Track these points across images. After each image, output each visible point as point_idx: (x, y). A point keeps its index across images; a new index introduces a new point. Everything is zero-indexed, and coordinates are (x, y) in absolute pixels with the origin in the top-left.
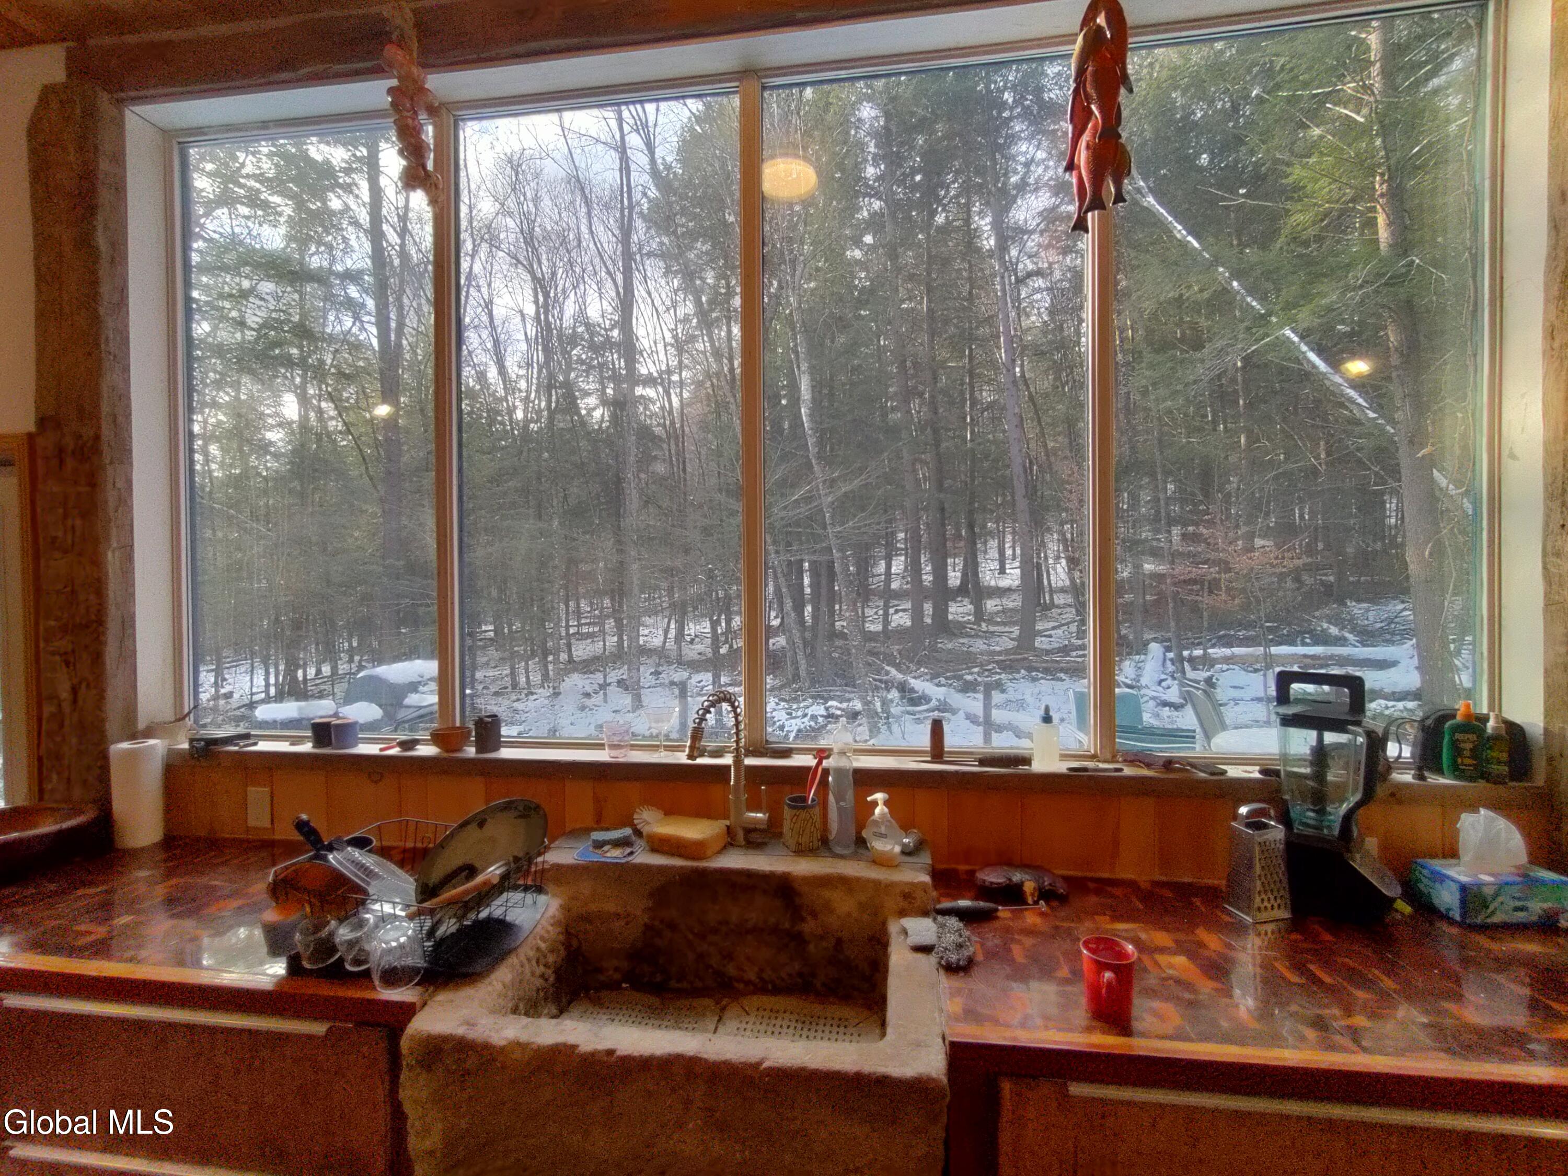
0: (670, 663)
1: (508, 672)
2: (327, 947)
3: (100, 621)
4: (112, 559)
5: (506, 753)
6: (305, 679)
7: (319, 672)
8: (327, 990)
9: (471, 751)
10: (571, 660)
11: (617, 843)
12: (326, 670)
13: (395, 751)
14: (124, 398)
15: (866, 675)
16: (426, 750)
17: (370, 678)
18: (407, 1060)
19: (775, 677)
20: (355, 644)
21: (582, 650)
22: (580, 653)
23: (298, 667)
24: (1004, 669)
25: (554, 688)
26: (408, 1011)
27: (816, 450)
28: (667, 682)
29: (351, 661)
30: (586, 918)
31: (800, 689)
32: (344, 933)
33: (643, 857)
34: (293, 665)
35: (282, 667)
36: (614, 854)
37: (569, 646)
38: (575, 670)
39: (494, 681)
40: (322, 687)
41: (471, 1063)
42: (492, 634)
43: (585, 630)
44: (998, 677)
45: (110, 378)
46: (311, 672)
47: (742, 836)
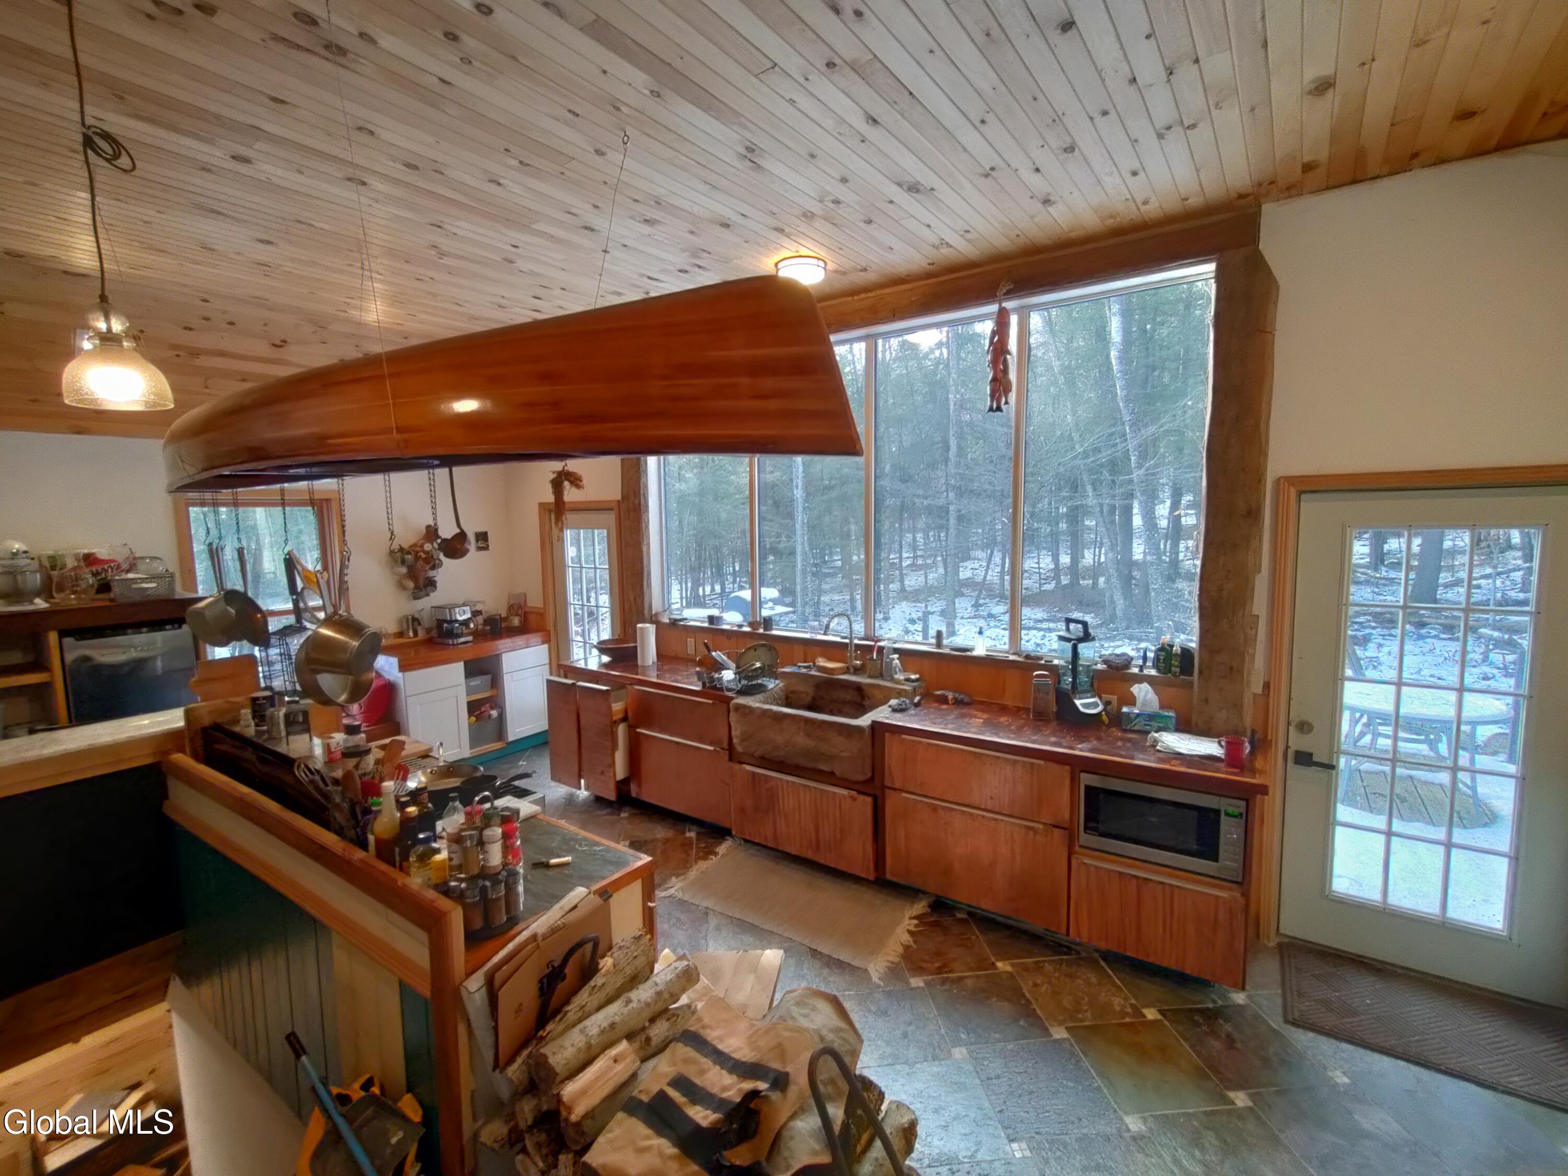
0: (991, 597)
1: (848, 597)
2: (712, 680)
3: (642, 573)
4: (645, 549)
5: (775, 632)
6: (704, 596)
7: (713, 590)
8: (712, 691)
9: (761, 631)
10: (903, 589)
11: (805, 667)
12: (718, 588)
13: (736, 628)
14: (646, 487)
15: (1166, 619)
16: (747, 629)
17: (737, 597)
18: (731, 709)
19: (1097, 615)
20: (737, 568)
21: (913, 581)
22: (912, 583)
23: (700, 585)
24: (1381, 623)
25: (884, 613)
26: (732, 698)
27: (1124, 393)
28: (985, 614)
29: (734, 582)
30: (793, 692)
31: (1116, 629)
32: (716, 676)
33: (813, 672)
34: (697, 583)
35: (689, 585)
36: (804, 671)
37: (902, 575)
38: (906, 598)
39: (838, 604)
40: (715, 601)
41: (747, 711)
42: (840, 562)
43: (920, 562)
44: (1367, 631)
45: (643, 480)
46: (708, 589)
47: (852, 670)
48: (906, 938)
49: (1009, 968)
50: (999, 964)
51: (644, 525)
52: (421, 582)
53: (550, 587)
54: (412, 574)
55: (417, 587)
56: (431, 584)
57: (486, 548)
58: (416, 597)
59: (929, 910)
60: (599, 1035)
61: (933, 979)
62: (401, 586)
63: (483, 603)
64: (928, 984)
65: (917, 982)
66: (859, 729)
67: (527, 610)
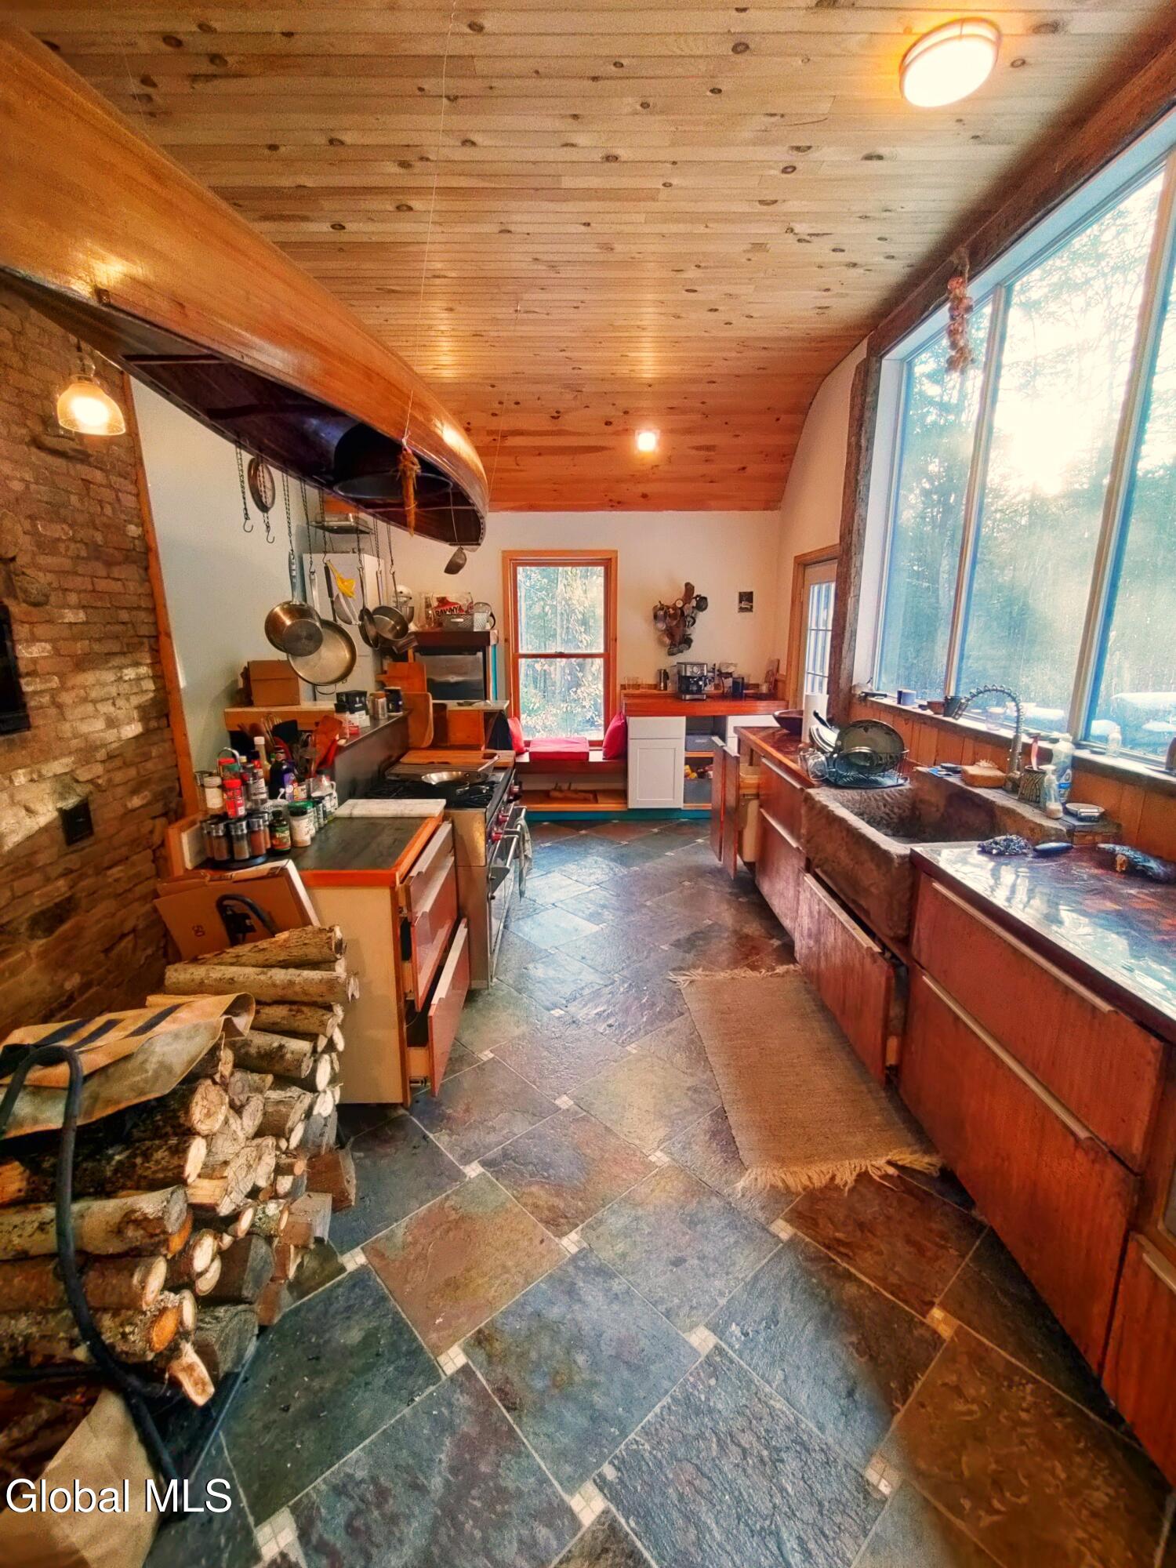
9: (941, 716)
16: (928, 711)
18: (803, 799)
26: (812, 786)
36: (945, 774)
47: (1010, 785)
48: (846, 1175)
49: (946, 1332)
50: (937, 1313)
51: (853, 571)
52: (678, 638)
53: (795, 653)
54: (670, 633)
55: (673, 645)
56: (687, 641)
57: (750, 609)
58: (671, 654)
59: (936, 1174)
60: (216, 980)
61: (807, 1244)
62: (661, 642)
63: (735, 665)
64: (792, 1243)
65: (784, 1230)
66: (886, 855)
67: (778, 677)
